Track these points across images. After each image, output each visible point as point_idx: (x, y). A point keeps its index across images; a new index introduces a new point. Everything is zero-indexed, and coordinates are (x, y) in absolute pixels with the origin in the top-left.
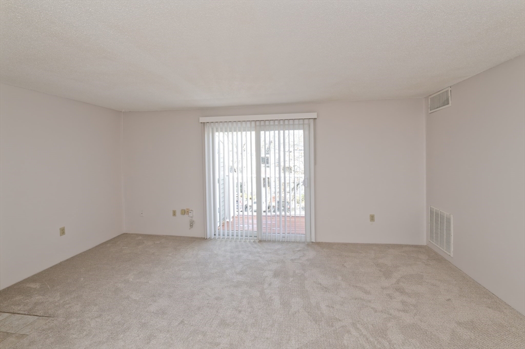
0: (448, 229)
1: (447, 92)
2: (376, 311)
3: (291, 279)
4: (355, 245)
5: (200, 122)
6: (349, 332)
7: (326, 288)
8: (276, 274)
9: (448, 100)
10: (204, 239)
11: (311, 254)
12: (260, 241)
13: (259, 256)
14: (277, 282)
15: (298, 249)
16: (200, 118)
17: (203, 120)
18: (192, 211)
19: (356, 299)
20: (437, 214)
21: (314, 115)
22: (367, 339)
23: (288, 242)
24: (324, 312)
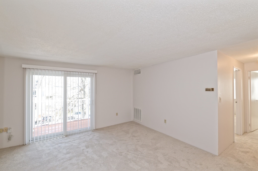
0: (140, 114)
1: (140, 69)
2: (131, 145)
3: (96, 146)
4: (111, 126)
5: (22, 67)
6: (128, 154)
7: (112, 144)
8: (87, 147)
9: (140, 72)
10: (24, 145)
11: (97, 134)
12: (66, 136)
13: (72, 143)
14: (90, 150)
15: (89, 134)
16: (22, 65)
17: (24, 66)
18: (10, 128)
19: (123, 144)
20: (137, 109)
21: (96, 72)
22: (134, 154)
23: (82, 132)
24: (116, 152)
